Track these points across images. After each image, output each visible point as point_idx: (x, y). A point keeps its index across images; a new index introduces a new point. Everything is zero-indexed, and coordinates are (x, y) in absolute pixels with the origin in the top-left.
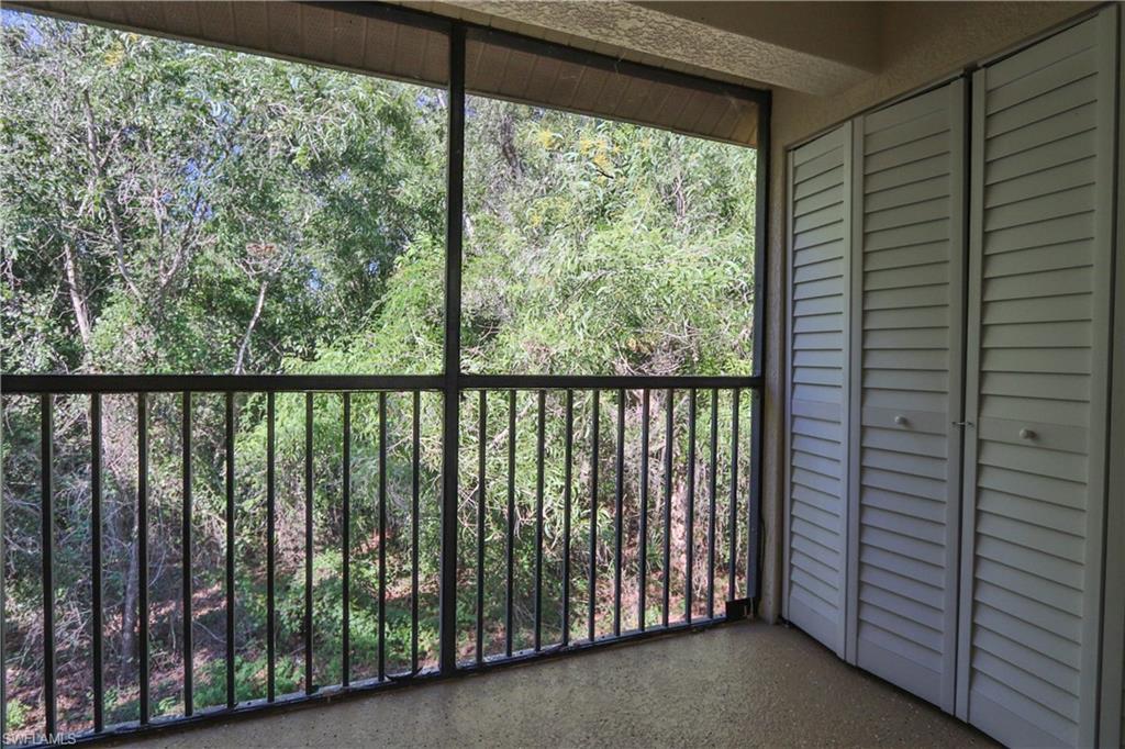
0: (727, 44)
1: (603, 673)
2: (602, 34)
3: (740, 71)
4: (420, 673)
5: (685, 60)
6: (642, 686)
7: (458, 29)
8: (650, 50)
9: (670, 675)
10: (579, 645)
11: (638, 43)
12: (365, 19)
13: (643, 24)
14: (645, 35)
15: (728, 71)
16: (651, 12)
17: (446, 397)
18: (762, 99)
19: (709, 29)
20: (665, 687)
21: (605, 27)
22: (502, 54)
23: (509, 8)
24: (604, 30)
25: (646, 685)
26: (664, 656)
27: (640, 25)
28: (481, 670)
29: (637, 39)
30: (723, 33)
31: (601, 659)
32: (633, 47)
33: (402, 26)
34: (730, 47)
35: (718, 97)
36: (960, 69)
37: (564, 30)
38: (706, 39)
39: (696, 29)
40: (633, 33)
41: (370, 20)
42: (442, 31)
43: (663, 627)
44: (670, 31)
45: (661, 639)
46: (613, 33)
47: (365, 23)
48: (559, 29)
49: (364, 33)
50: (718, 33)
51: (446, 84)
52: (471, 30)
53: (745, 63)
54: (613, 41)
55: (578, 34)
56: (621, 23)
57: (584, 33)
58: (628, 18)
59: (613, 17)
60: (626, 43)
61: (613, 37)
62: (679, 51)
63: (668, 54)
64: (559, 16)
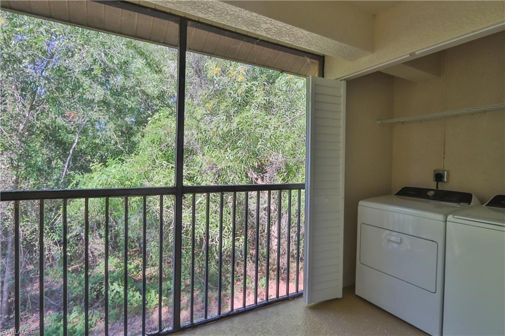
0: (309, 37)
1: (250, 324)
2: (253, 29)
3: (313, 49)
4: (163, 331)
5: (290, 43)
6: (268, 330)
7: (183, 22)
8: (274, 37)
9: (281, 323)
10: (239, 311)
11: (269, 34)
12: (137, 14)
13: (273, 26)
14: (273, 31)
15: (309, 49)
16: (277, 21)
17: (176, 197)
18: (321, 59)
19: (302, 30)
20: (279, 330)
21: (255, 26)
22: (205, 34)
23: (210, 15)
24: (254, 28)
25: (270, 329)
26: (278, 313)
27: (271, 27)
28: (193, 327)
29: (269, 32)
30: (308, 33)
31: (249, 316)
32: (267, 36)
33: (156, 19)
34: (310, 38)
35: (301, 58)
36: (408, 54)
37: (235, 27)
38: (300, 34)
39: (296, 30)
40: (268, 30)
41: (140, 14)
42: (176, 22)
43: (277, 299)
44: (285, 30)
45: (276, 305)
46: (258, 29)
47: (137, 16)
48: (233, 26)
49: (136, 21)
50: (306, 32)
51: (177, 46)
52: (189, 23)
53: (316, 46)
54: (258, 33)
55: (242, 28)
56: (262, 25)
57: (245, 28)
58: (266, 23)
59: (259, 22)
60: (264, 34)
61: (258, 31)
62: (288, 38)
63: (283, 40)
64: (234, 20)
